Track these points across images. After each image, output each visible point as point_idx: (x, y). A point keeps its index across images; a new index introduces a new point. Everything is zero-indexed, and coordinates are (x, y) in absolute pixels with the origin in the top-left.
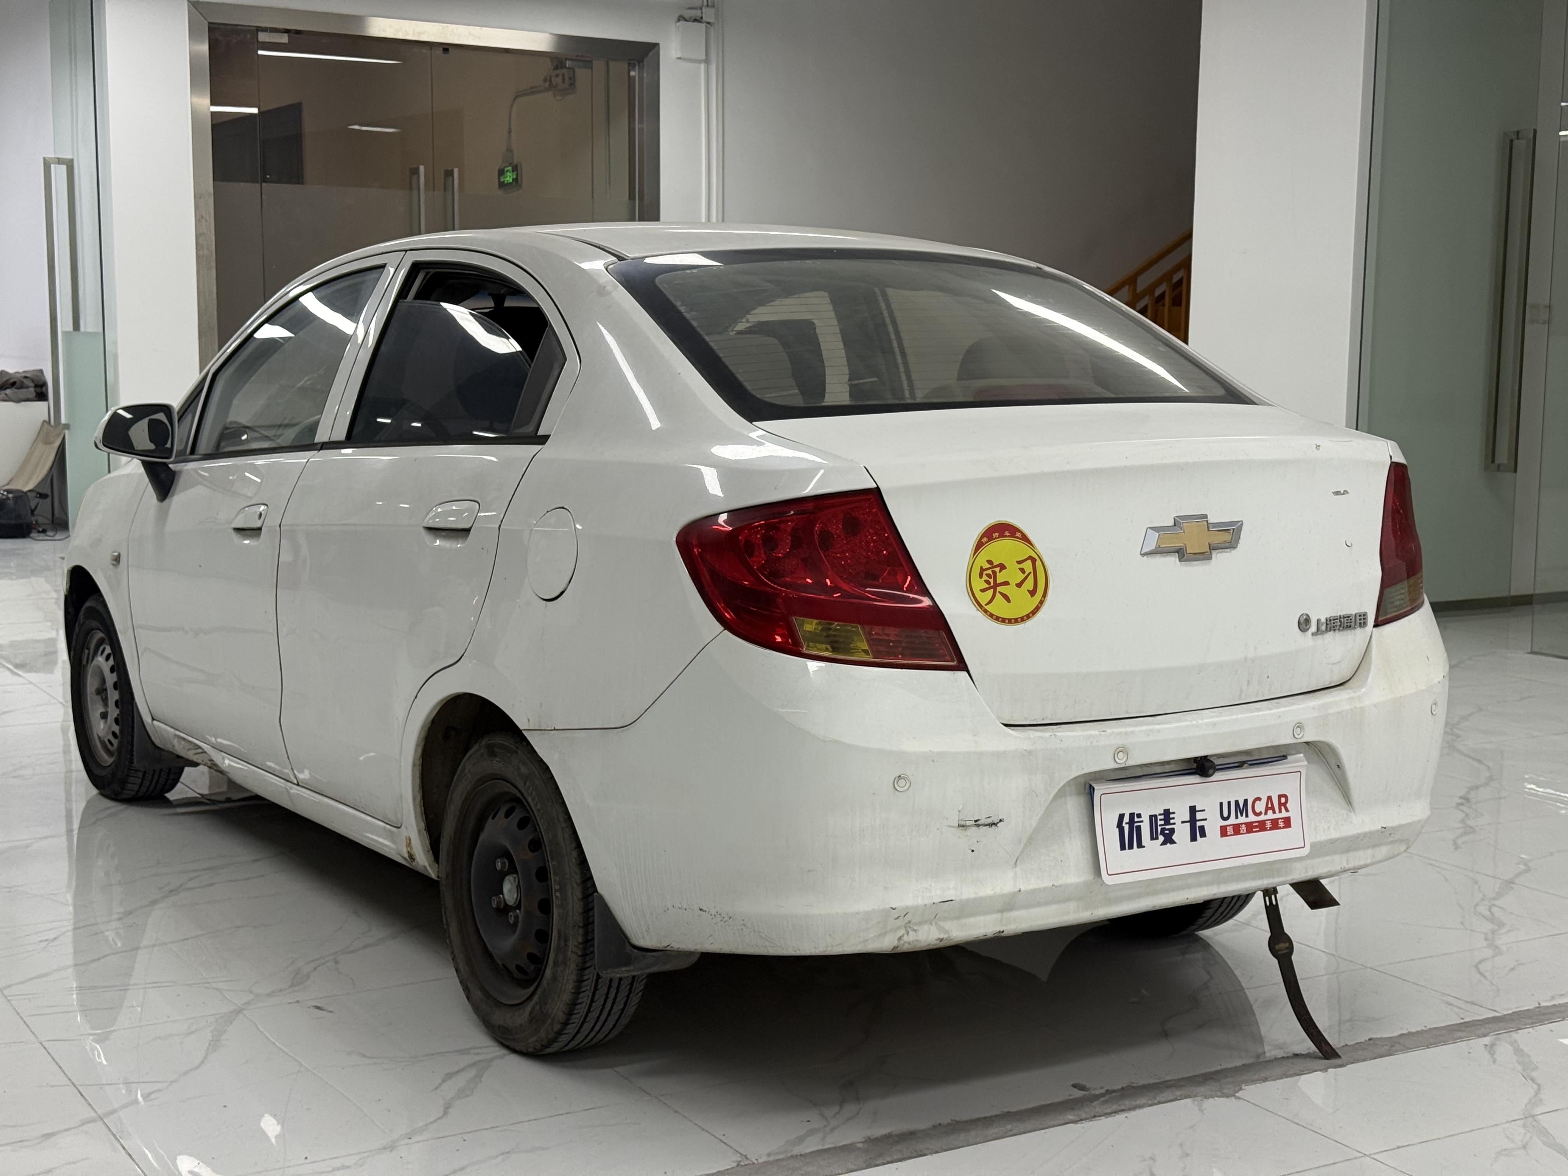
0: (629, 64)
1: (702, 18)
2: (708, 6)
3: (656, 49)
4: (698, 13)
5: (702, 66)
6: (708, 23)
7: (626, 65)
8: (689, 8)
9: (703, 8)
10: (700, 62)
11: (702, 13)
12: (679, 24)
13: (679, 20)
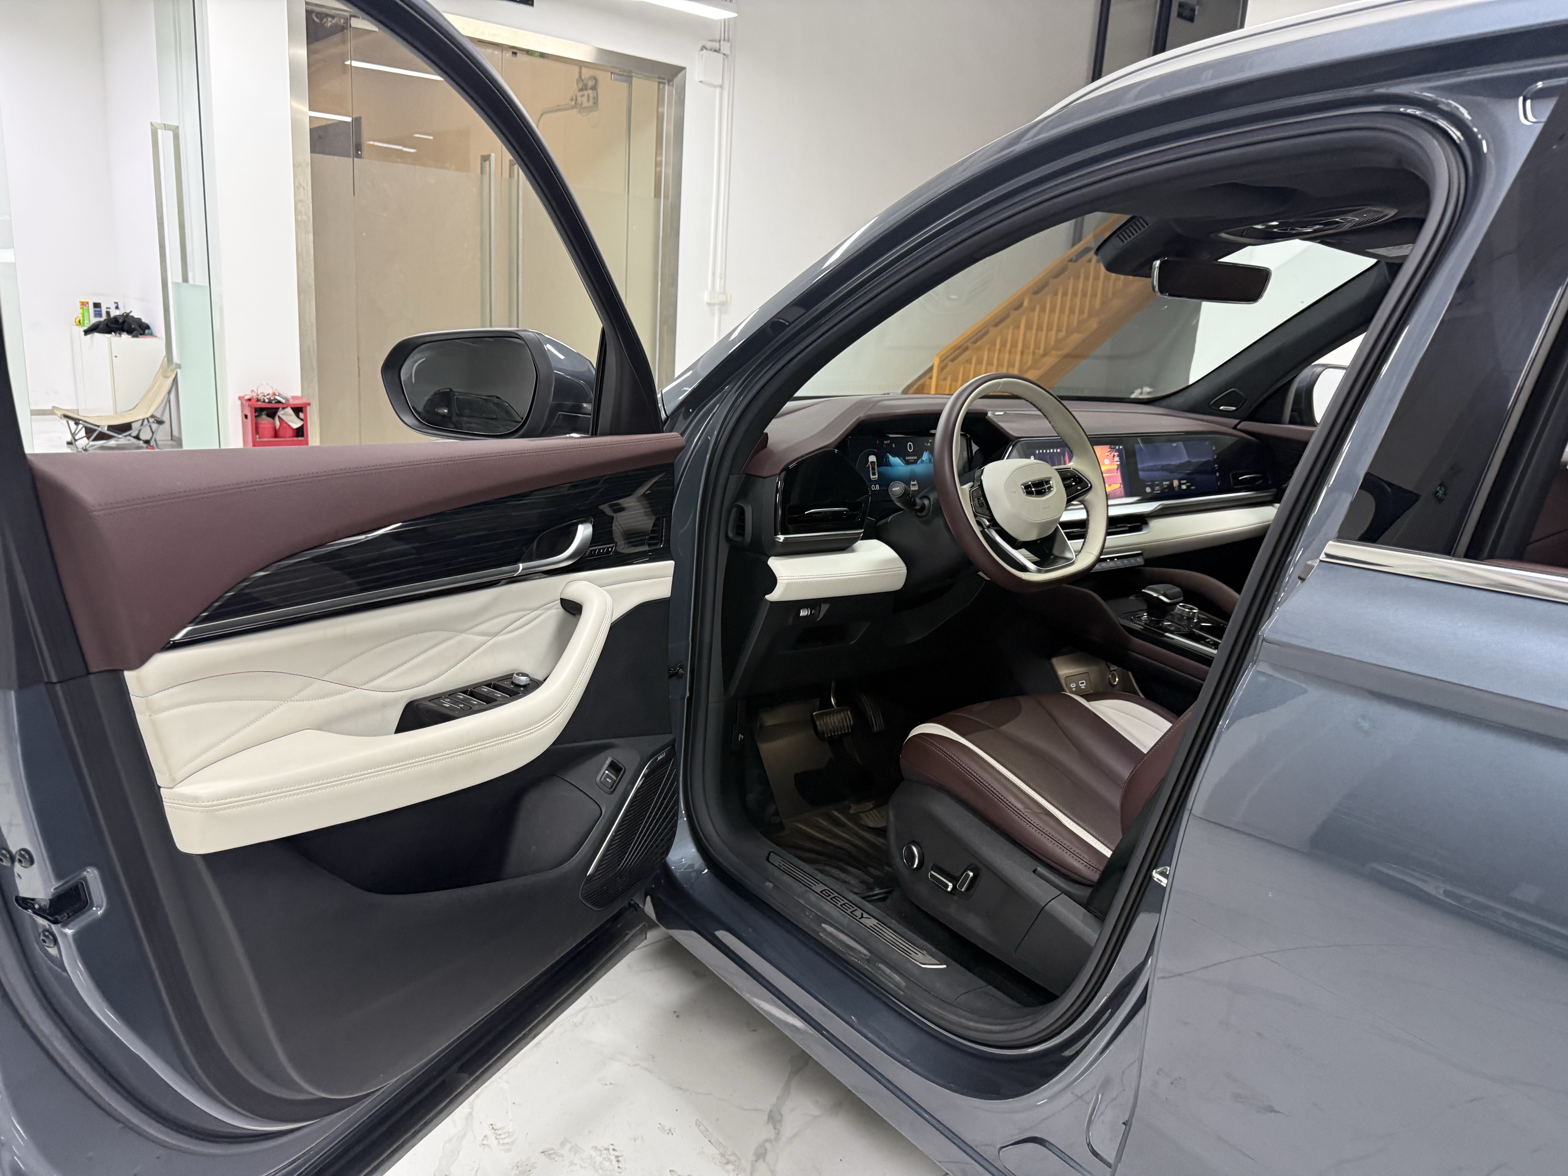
0: (659, 83)
1: (720, 49)
2: (724, 40)
3: (683, 72)
4: (716, 45)
5: (718, 90)
6: (724, 54)
7: (656, 84)
8: (711, 41)
9: (722, 42)
10: (716, 86)
11: (720, 45)
13: (702, 50)
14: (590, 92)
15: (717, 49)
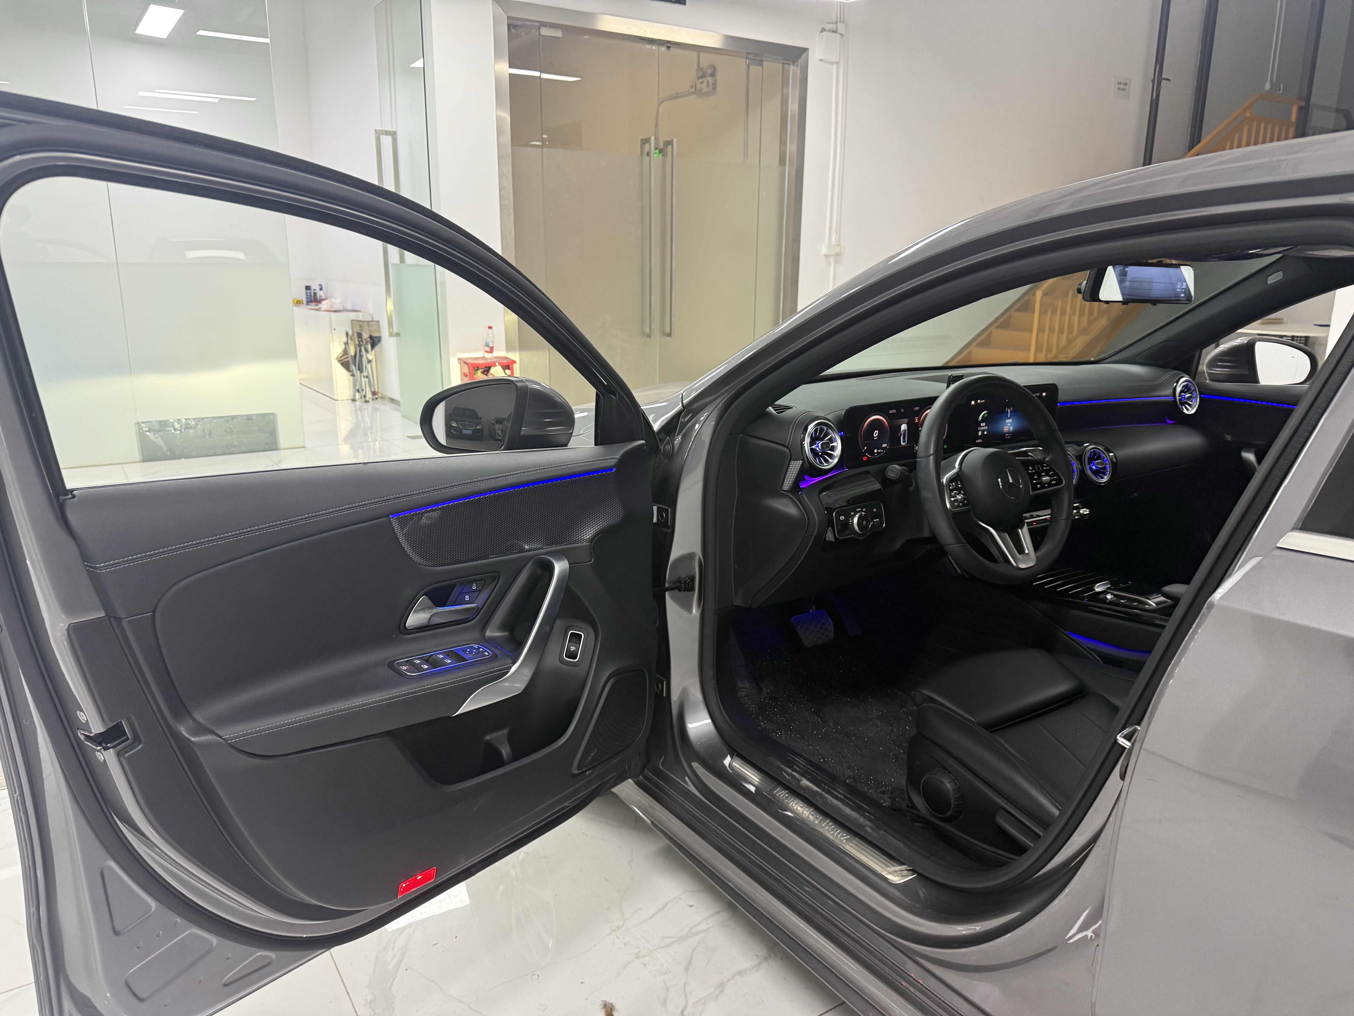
0: (783, 64)
1: (837, 30)
2: (840, 21)
3: (806, 52)
4: (834, 27)
5: (835, 67)
6: (840, 34)
7: (781, 65)
8: (829, 23)
9: (838, 23)
10: (832, 63)
11: (837, 27)
12: (822, 34)
13: (822, 32)
14: (710, 79)
15: (835, 30)
